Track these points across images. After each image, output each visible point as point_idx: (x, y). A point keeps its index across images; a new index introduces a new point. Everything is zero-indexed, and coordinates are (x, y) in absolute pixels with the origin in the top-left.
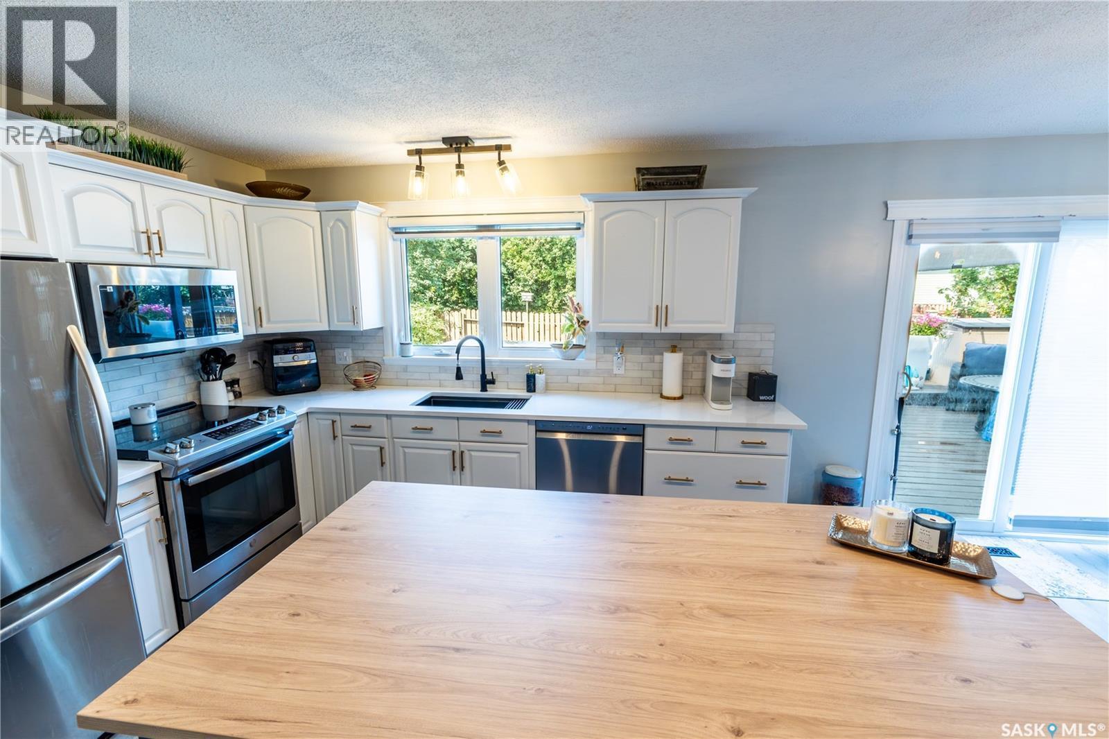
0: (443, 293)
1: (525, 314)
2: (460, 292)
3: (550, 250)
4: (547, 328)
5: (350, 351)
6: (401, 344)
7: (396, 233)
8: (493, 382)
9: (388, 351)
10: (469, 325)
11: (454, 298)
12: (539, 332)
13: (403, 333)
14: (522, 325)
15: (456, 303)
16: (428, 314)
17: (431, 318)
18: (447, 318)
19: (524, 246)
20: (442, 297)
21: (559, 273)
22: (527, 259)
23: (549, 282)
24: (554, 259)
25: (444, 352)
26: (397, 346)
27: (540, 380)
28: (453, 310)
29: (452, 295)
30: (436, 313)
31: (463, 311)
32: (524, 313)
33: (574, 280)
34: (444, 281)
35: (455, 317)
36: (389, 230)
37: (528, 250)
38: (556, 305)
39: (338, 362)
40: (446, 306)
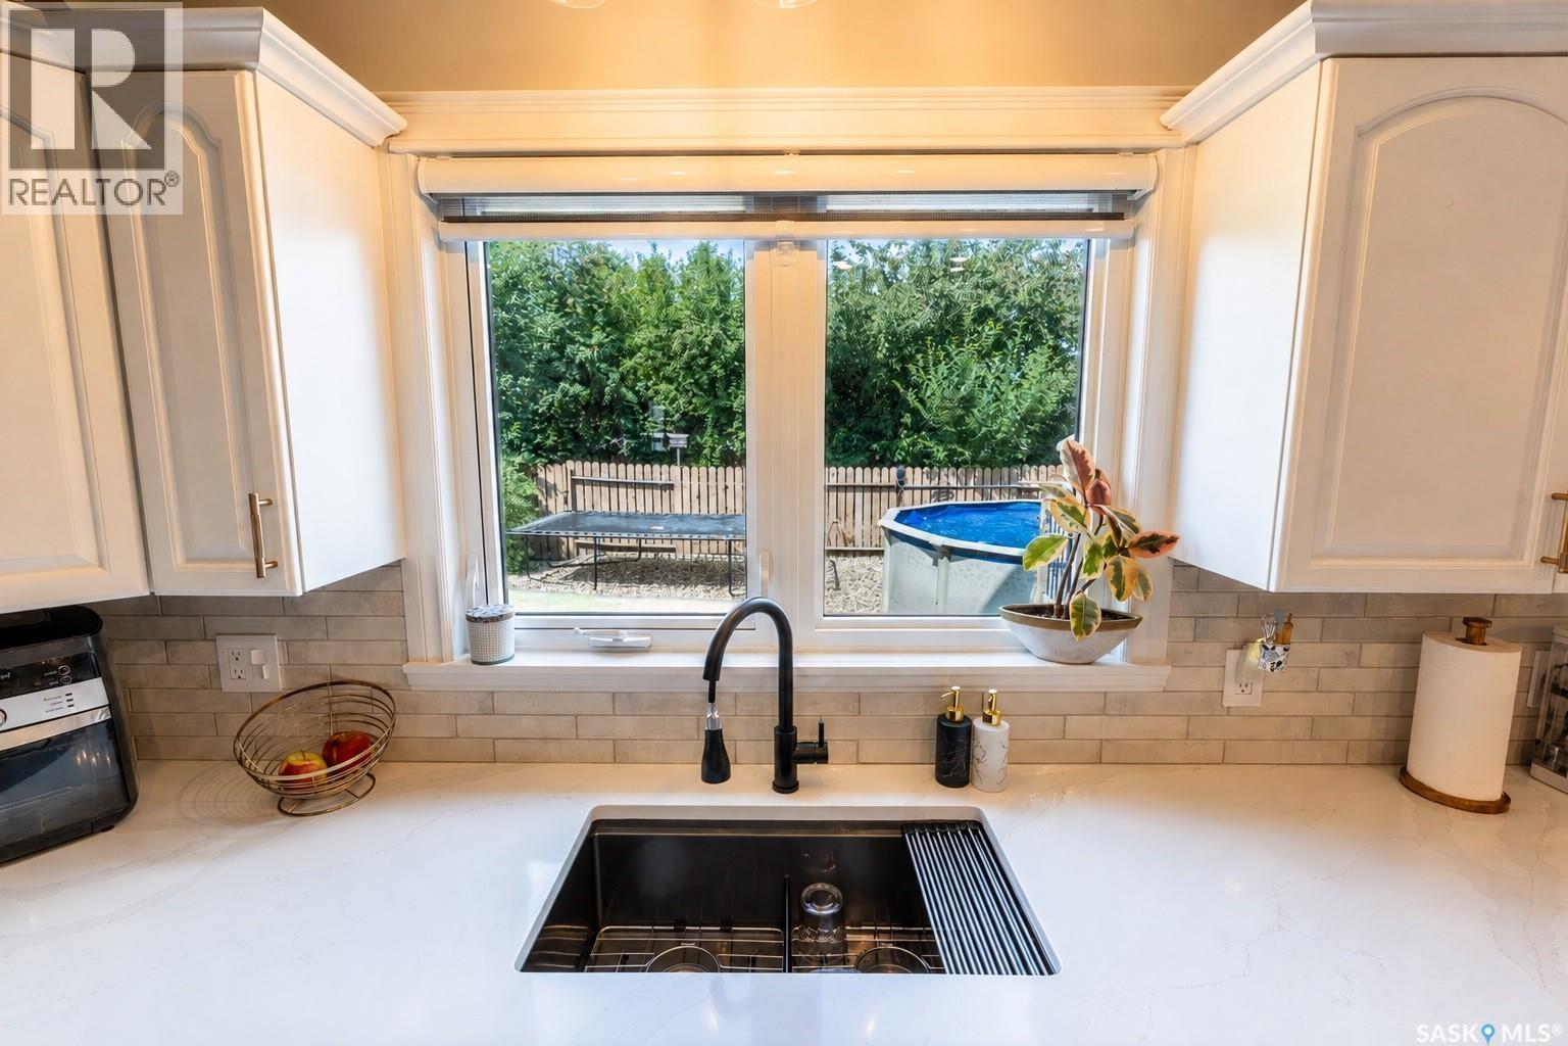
0: (532, 435)
1: (676, 469)
2: (560, 434)
3: (707, 367)
4: (712, 491)
5: (275, 645)
6: (471, 619)
7: (450, 220)
8: (819, 754)
9: (423, 644)
10: (579, 488)
11: (550, 442)
12: (699, 497)
13: (476, 578)
14: (671, 487)
15: (554, 449)
16: (510, 469)
17: (515, 476)
18: (541, 475)
19: (665, 360)
20: (529, 441)
21: (722, 403)
22: (670, 380)
23: (705, 416)
24: (713, 381)
25: (628, 639)
26: (456, 632)
27: (992, 740)
28: (552, 462)
29: (548, 438)
30: (523, 468)
31: (570, 464)
32: (672, 467)
33: (743, 414)
34: (535, 412)
35: (556, 475)
36: (419, 206)
37: (671, 368)
38: (717, 454)
39: (229, 684)
40: (540, 456)
